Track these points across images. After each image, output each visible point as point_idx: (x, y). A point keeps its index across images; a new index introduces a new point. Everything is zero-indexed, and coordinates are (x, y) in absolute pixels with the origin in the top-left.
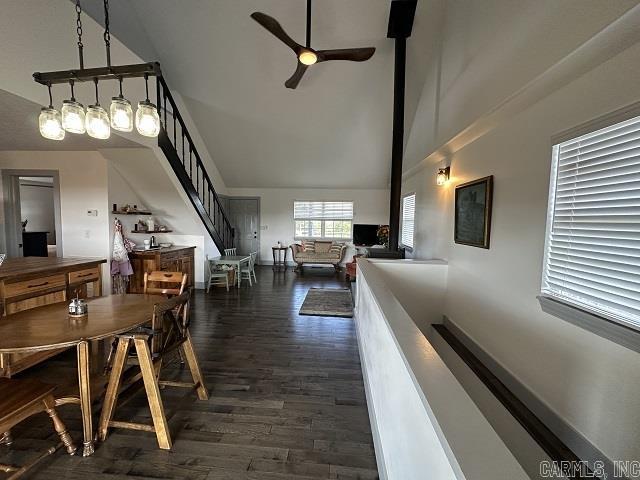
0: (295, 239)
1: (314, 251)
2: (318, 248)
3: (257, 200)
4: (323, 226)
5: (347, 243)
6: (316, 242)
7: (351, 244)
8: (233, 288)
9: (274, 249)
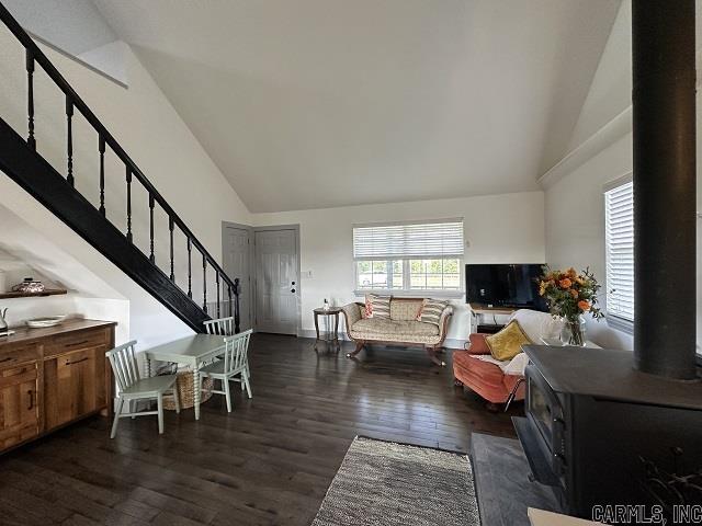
0: (357, 294)
1: (390, 318)
2: (398, 311)
3: (295, 229)
4: (406, 268)
5: (455, 302)
6: (392, 299)
7: (462, 302)
8: (213, 404)
9: (317, 313)
